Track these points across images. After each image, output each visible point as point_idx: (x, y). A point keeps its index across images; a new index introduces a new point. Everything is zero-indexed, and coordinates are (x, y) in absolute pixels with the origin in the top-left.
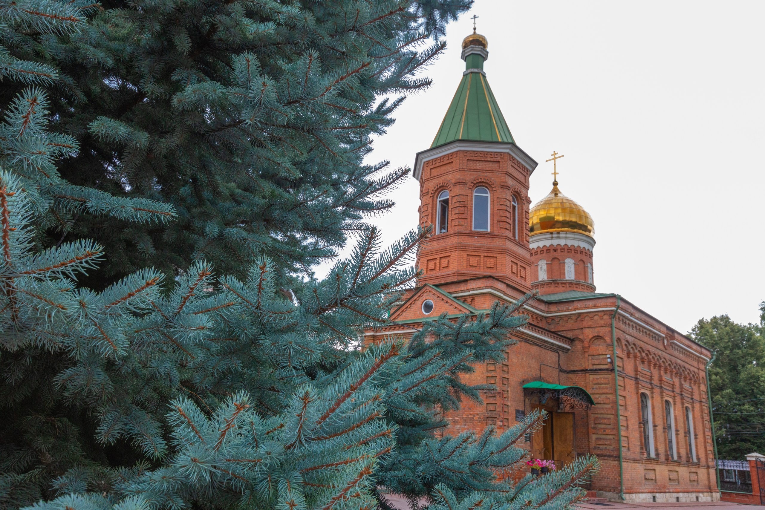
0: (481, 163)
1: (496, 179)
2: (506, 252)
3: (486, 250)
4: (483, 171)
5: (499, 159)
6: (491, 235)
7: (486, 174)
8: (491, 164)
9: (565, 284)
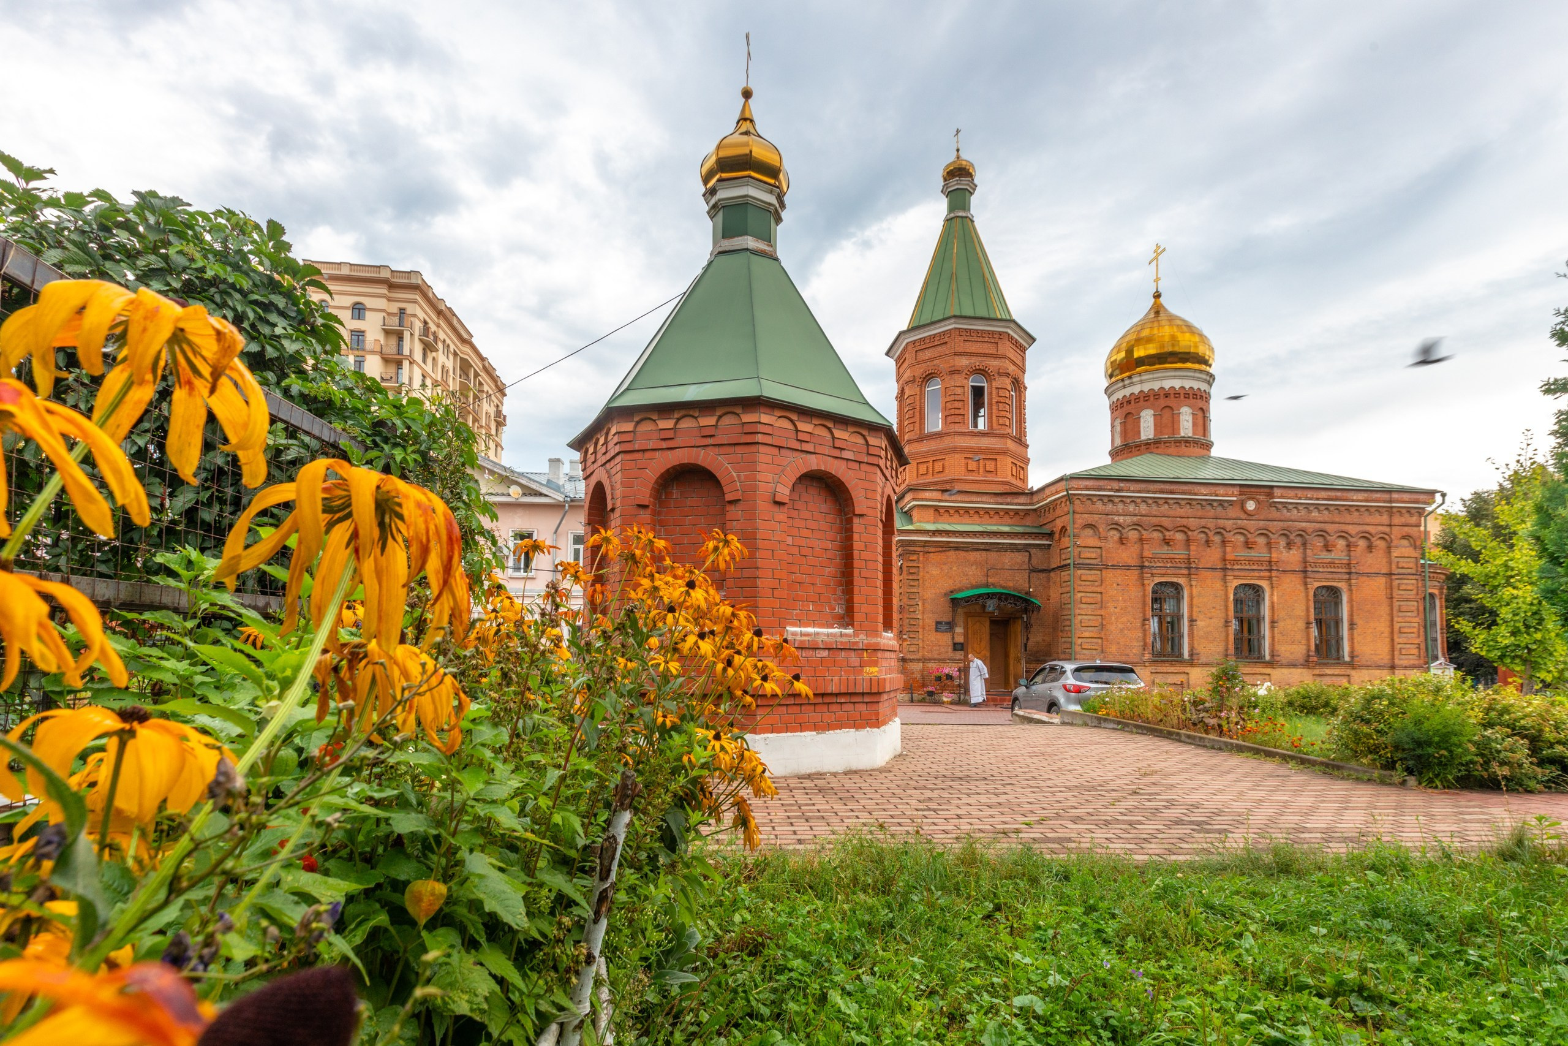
0: (931, 350)
1: (943, 365)
2: (954, 450)
3: (934, 453)
4: (931, 359)
5: (946, 339)
6: (939, 435)
7: (934, 363)
8: (939, 349)
9: (1140, 446)
